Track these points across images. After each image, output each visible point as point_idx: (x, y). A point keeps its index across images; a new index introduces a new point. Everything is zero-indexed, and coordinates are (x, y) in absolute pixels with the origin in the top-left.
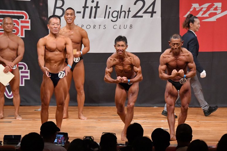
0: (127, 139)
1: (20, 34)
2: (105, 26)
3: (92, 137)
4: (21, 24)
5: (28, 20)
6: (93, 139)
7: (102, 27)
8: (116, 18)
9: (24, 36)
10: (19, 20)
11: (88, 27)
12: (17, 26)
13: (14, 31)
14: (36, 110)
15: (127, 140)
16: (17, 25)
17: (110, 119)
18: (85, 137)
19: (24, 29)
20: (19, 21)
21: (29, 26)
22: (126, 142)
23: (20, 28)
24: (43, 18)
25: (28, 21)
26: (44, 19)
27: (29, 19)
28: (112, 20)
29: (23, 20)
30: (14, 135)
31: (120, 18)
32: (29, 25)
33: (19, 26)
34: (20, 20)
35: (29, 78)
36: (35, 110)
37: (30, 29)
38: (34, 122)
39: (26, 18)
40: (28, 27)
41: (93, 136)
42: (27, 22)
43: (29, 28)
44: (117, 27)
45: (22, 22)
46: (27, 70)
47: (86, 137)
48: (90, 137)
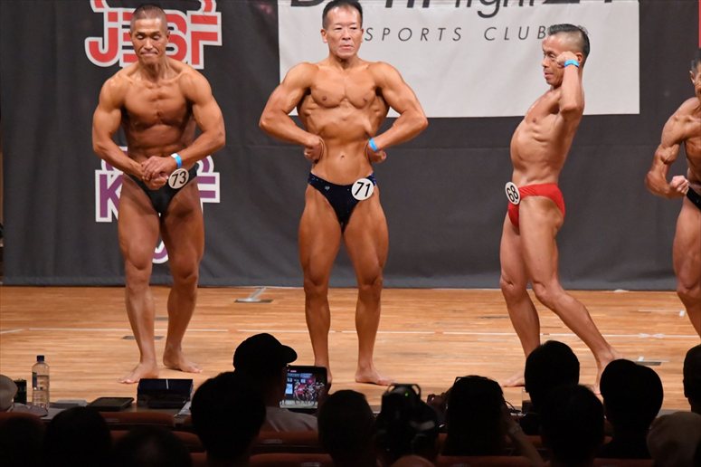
0: (528, 394)
1: (188, 57)
2: (458, 31)
3: (414, 388)
4: (191, 27)
5: (214, 13)
6: (417, 392)
7: (449, 34)
8: (495, 4)
9: (201, 66)
10: (186, 13)
11: (405, 34)
12: (180, 33)
13: (172, 49)
14: (239, 300)
15: (527, 397)
16: (179, 29)
17: (472, 328)
18: (393, 387)
19: (202, 43)
20: (187, 17)
21: (216, 34)
22: (524, 403)
23: (188, 38)
24: (262, 7)
25: (215, 18)
26: (265, 10)
27: (217, 10)
28: (480, 13)
29: (199, 13)
30: (169, 380)
31: (505, 5)
32: (217, 29)
33: (184, 31)
34: (189, 13)
35: (217, 200)
36: (237, 301)
37: (219, 43)
38: (231, 338)
39: (208, 8)
40: (213, 36)
41: (419, 384)
42: (212, 21)
43: (216, 39)
44: (497, 34)
45: (195, 20)
46: (211, 173)
47: (397, 386)
48: (409, 387)
